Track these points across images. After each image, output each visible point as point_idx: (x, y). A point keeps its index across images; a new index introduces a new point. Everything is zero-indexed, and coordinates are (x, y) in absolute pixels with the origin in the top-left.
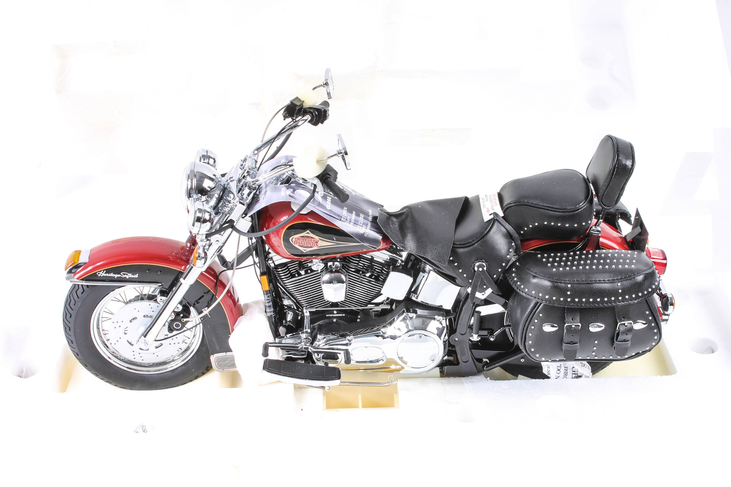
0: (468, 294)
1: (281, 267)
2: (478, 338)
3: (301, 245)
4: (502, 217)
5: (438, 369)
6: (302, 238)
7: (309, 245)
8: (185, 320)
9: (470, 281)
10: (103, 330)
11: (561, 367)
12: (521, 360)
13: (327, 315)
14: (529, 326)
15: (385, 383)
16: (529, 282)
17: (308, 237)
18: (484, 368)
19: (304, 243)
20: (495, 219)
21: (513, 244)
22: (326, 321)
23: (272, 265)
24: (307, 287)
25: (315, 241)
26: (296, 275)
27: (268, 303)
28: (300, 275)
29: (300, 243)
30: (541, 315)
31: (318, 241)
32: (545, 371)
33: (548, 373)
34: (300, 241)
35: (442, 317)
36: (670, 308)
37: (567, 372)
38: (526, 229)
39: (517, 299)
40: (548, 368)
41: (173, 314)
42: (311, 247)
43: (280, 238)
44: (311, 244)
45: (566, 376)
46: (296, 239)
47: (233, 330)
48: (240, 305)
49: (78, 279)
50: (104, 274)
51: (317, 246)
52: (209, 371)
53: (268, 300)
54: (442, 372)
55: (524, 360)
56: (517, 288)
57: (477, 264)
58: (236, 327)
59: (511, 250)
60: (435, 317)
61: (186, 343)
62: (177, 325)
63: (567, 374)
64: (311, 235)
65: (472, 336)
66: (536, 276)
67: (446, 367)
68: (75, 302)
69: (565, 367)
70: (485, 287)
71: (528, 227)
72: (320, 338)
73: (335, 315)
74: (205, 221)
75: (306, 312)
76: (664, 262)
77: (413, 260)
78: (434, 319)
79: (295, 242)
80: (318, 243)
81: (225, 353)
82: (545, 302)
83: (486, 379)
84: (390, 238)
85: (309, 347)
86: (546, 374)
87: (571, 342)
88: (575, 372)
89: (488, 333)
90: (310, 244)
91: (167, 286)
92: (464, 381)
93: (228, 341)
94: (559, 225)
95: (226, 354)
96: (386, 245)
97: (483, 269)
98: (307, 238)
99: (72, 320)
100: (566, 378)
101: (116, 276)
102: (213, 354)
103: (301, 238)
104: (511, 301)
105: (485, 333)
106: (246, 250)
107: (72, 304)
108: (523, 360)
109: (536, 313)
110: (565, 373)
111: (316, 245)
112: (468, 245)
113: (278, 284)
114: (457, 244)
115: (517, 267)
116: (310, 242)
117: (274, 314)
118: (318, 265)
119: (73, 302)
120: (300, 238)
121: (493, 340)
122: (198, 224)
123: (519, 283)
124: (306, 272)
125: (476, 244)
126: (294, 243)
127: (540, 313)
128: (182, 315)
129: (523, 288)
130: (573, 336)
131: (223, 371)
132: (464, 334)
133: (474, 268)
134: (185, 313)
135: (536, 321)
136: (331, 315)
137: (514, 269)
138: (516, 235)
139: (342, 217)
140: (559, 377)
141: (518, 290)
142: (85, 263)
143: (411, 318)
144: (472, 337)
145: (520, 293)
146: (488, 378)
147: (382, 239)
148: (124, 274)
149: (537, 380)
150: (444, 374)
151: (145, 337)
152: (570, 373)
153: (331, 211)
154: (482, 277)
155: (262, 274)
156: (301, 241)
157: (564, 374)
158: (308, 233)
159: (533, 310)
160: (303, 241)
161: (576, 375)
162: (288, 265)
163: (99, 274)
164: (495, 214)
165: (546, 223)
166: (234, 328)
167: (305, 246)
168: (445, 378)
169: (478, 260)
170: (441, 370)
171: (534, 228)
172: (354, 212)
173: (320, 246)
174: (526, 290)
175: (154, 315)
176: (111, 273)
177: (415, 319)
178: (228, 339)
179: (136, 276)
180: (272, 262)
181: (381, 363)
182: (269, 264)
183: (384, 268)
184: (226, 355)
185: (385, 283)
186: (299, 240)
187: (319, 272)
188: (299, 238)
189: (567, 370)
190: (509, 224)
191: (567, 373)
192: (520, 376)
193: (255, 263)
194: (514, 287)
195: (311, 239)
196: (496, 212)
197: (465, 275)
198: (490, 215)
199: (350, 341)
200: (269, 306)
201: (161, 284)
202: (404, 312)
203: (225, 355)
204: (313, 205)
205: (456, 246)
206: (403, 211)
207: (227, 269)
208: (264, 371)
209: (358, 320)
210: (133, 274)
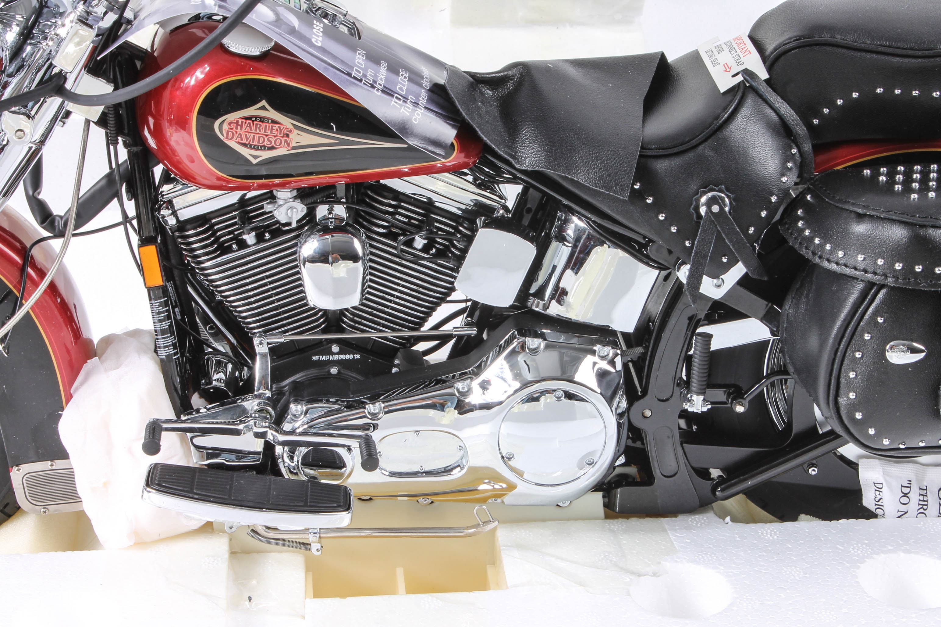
0: (681, 283)
1: (193, 225)
2: (703, 405)
3: (244, 141)
4: (764, 80)
5: (599, 496)
6: (248, 121)
7: (266, 143)
9: (687, 244)
11: (910, 487)
12: (810, 470)
13: (314, 358)
14: (849, 351)
15: (468, 528)
16: (847, 233)
17: (261, 119)
18: (717, 493)
19: (254, 137)
20: (748, 85)
21: (794, 151)
22: (313, 372)
23: (172, 221)
24: (262, 279)
25: (281, 130)
26: (234, 246)
27: (160, 321)
28: (242, 245)
29: (241, 137)
30: (880, 320)
31: (291, 131)
32: (868, 501)
33: (877, 507)
34: (241, 129)
35: (613, 348)
37: (927, 501)
38: (826, 111)
39: (808, 295)
40: (877, 493)
42: (272, 148)
43: (190, 134)
44: (273, 140)
45: (925, 510)
46: (230, 124)
47: (69, 397)
48: (90, 338)
51: (288, 145)
52: (11, 518)
53: (159, 313)
54: (609, 505)
55: (816, 470)
56: (814, 254)
57: (704, 199)
58: (77, 389)
59: (790, 165)
60: (595, 348)
63: (926, 505)
64: (272, 114)
65: (689, 400)
66: (865, 215)
67: (619, 490)
69: (920, 489)
70: (725, 260)
71: (831, 104)
72: (296, 410)
73: (336, 357)
75: (261, 343)
77: (533, 209)
78: (593, 353)
79: (228, 132)
80: (291, 136)
81: (49, 463)
82: (894, 279)
83: (721, 520)
84: (479, 132)
85: (268, 429)
86: (872, 508)
89: (729, 395)
90: (268, 140)
92: (667, 527)
93: (57, 428)
94: (915, 93)
95: (52, 465)
96: (465, 157)
97: (722, 209)
98: (260, 121)
100: (924, 515)
102: (17, 465)
103: (244, 121)
104: (787, 305)
105: (720, 395)
108: (814, 470)
109: (867, 316)
110: (921, 503)
111: (286, 141)
112: (681, 148)
113: (190, 289)
114: (652, 149)
115: (807, 207)
116: (269, 132)
117: (175, 354)
118: (291, 208)
120: (242, 122)
121: (742, 411)
123: (817, 241)
124: (260, 239)
126: (227, 138)
127: (876, 314)
129: (831, 252)
131: (45, 512)
132: (667, 400)
133: (697, 208)
135: (867, 337)
136: (325, 358)
137: (799, 212)
138: (800, 129)
139: (353, 68)
140: (906, 513)
141: (817, 258)
143: (534, 351)
144: (688, 404)
145: (821, 264)
146: (728, 519)
147: (457, 137)
149: (852, 521)
150: (615, 511)
152: (933, 501)
153: (323, 50)
154: (718, 231)
155: (144, 242)
156: (243, 130)
157: (919, 504)
158: (263, 108)
159: (859, 307)
160: (251, 129)
162: (213, 221)
164: (747, 72)
165: (879, 90)
166: (72, 391)
167: (254, 143)
168: (616, 520)
169: (706, 187)
170: (607, 500)
171: (850, 104)
172: (384, 64)
173: (294, 144)
174: (841, 254)
177: (543, 351)
178: (57, 423)
180: (170, 212)
181: (456, 474)
182: (163, 217)
183: (461, 228)
184: (54, 467)
185: (464, 260)
186: (239, 127)
187: (294, 225)
188: (240, 121)
189: (926, 496)
190: (783, 98)
191: (926, 503)
192: (803, 516)
193: (126, 220)
194: (803, 252)
195: (271, 125)
196: (749, 68)
197: (674, 229)
198: (734, 76)
199: (374, 416)
200: (163, 332)
202: (512, 338)
203: (50, 468)
204: (277, 30)
205: (649, 153)
206: (510, 73)
207: (53, 235)
208: (148, 489)
209: (394, 370)
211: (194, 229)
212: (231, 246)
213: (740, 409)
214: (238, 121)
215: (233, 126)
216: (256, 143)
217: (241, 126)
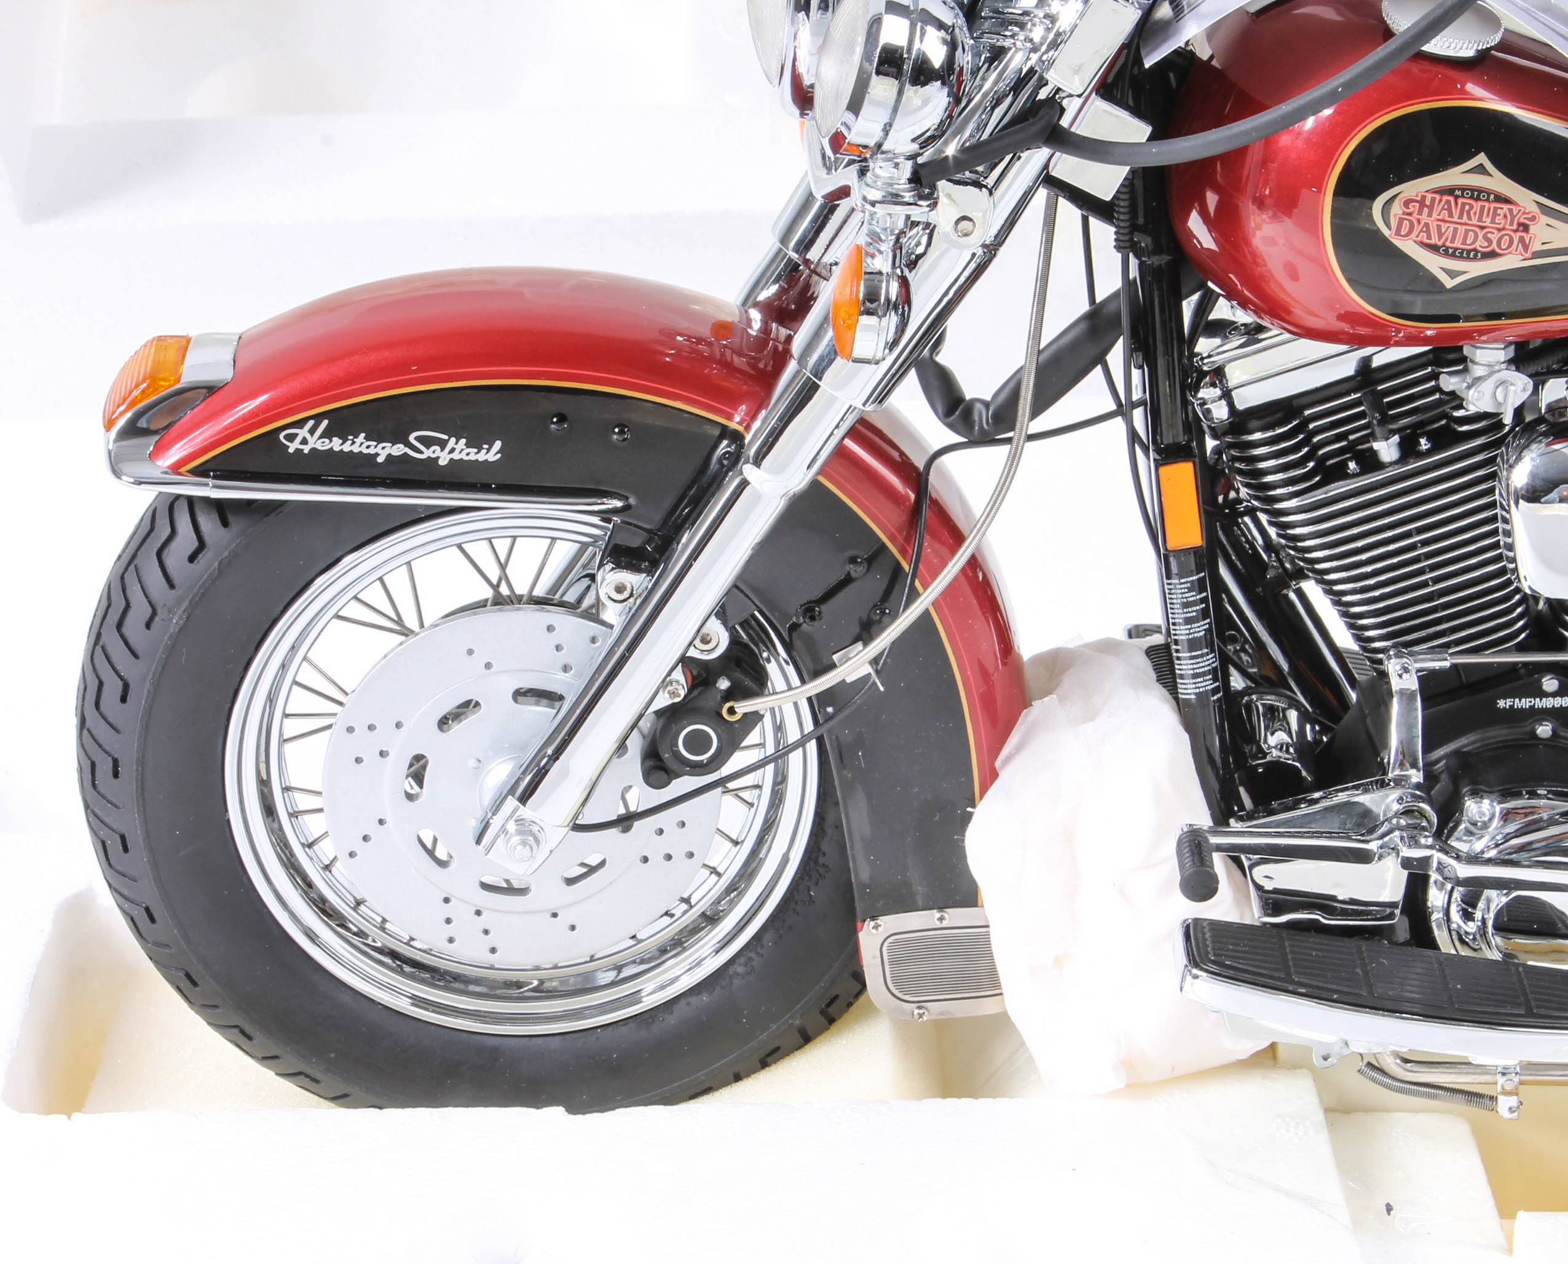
1: (1268, 419)
3: (1435, 240)
6: (1445, 198)
7: (1480, 244)
8: (743, 707)
10: (287, 789)
13: (1501, 704)
17: (1476, 193)
19: (1455, 230)
22: (1498, 733)
23: (1220, 412)
24: (1407, 535)
25: (1513, 217)
26: (1352, 465)
27: (1188, 621)
28: (1370, 462)
29: (1428, 232)
31: (1533, 219)
34: (1430, 215)
41: (678, 675)
42: (1492, 255)
44: (1494, 237)
46: (1407, 203)
47: (991, 776)
49: (176, 468)
50: (317, 443)
51: (1526, 247)
52: (834, 1027)
53: (1186, 605)
58: (1008, 759)
61: (714, 871)
62: (698, 742)
64: (1498, 182)
68: (154, 613)
72: (1482, 814)
73: (1548, 703)
74: (923, 74)
75: (1402, 669)
79: (1401, 221)
80: (1532, 229)
81: (936, 914)
85: (1434, 852)
90: (1485, 238)
91: (653, 518)
93: (963, 841)
95: (941, 919)
98: (1472, 197)
99: (128, 716)
101: (384, 451)
102: (873, 918)
103: (1438, 197)
106: (1083, 326)
107: (134, 625)
111: (1522, 240)
116: (1487, 221)
117: (1215, 691)
118: (1503, 383)
119: (140, 610)
120: (1433, 200)
122: (882, 88)
124: (1408, 450)
126: (1398, 233)
128: (724, 684)
131: (921, 1016)
134: (738, 675)
136: (1524, 703)
142: (211, 389)
148: (428, 442)
151: (524, 799)
155: (1165, 454)
156: (1435, 215)
158: (1480, 169)
160: (1451, 215)
162: (1307, 413)
163: (291, 438)
166: (997, 764)
167: (1456, 245)
173: (1537, 246)
175: (570, 686)
176: (356, 437)
178: (962, 830)
179: (491, 454)
180: (1217, 392)
182: (1204, 403)
184: (945, 924)
186: (1426, 210)
188: (1429, 196)
195: (1493, 205)
200: (1193, 645)
201: (618, 504)
203: (938, 924)
207: (966, 440)
208: (1195, 971)
210: (475, 443)
211: (1263, 429)
212: (1344, 465)
214: (1424, 198)
215: (1414, 207)
216: (1458, 244)
217: (1431, 208)
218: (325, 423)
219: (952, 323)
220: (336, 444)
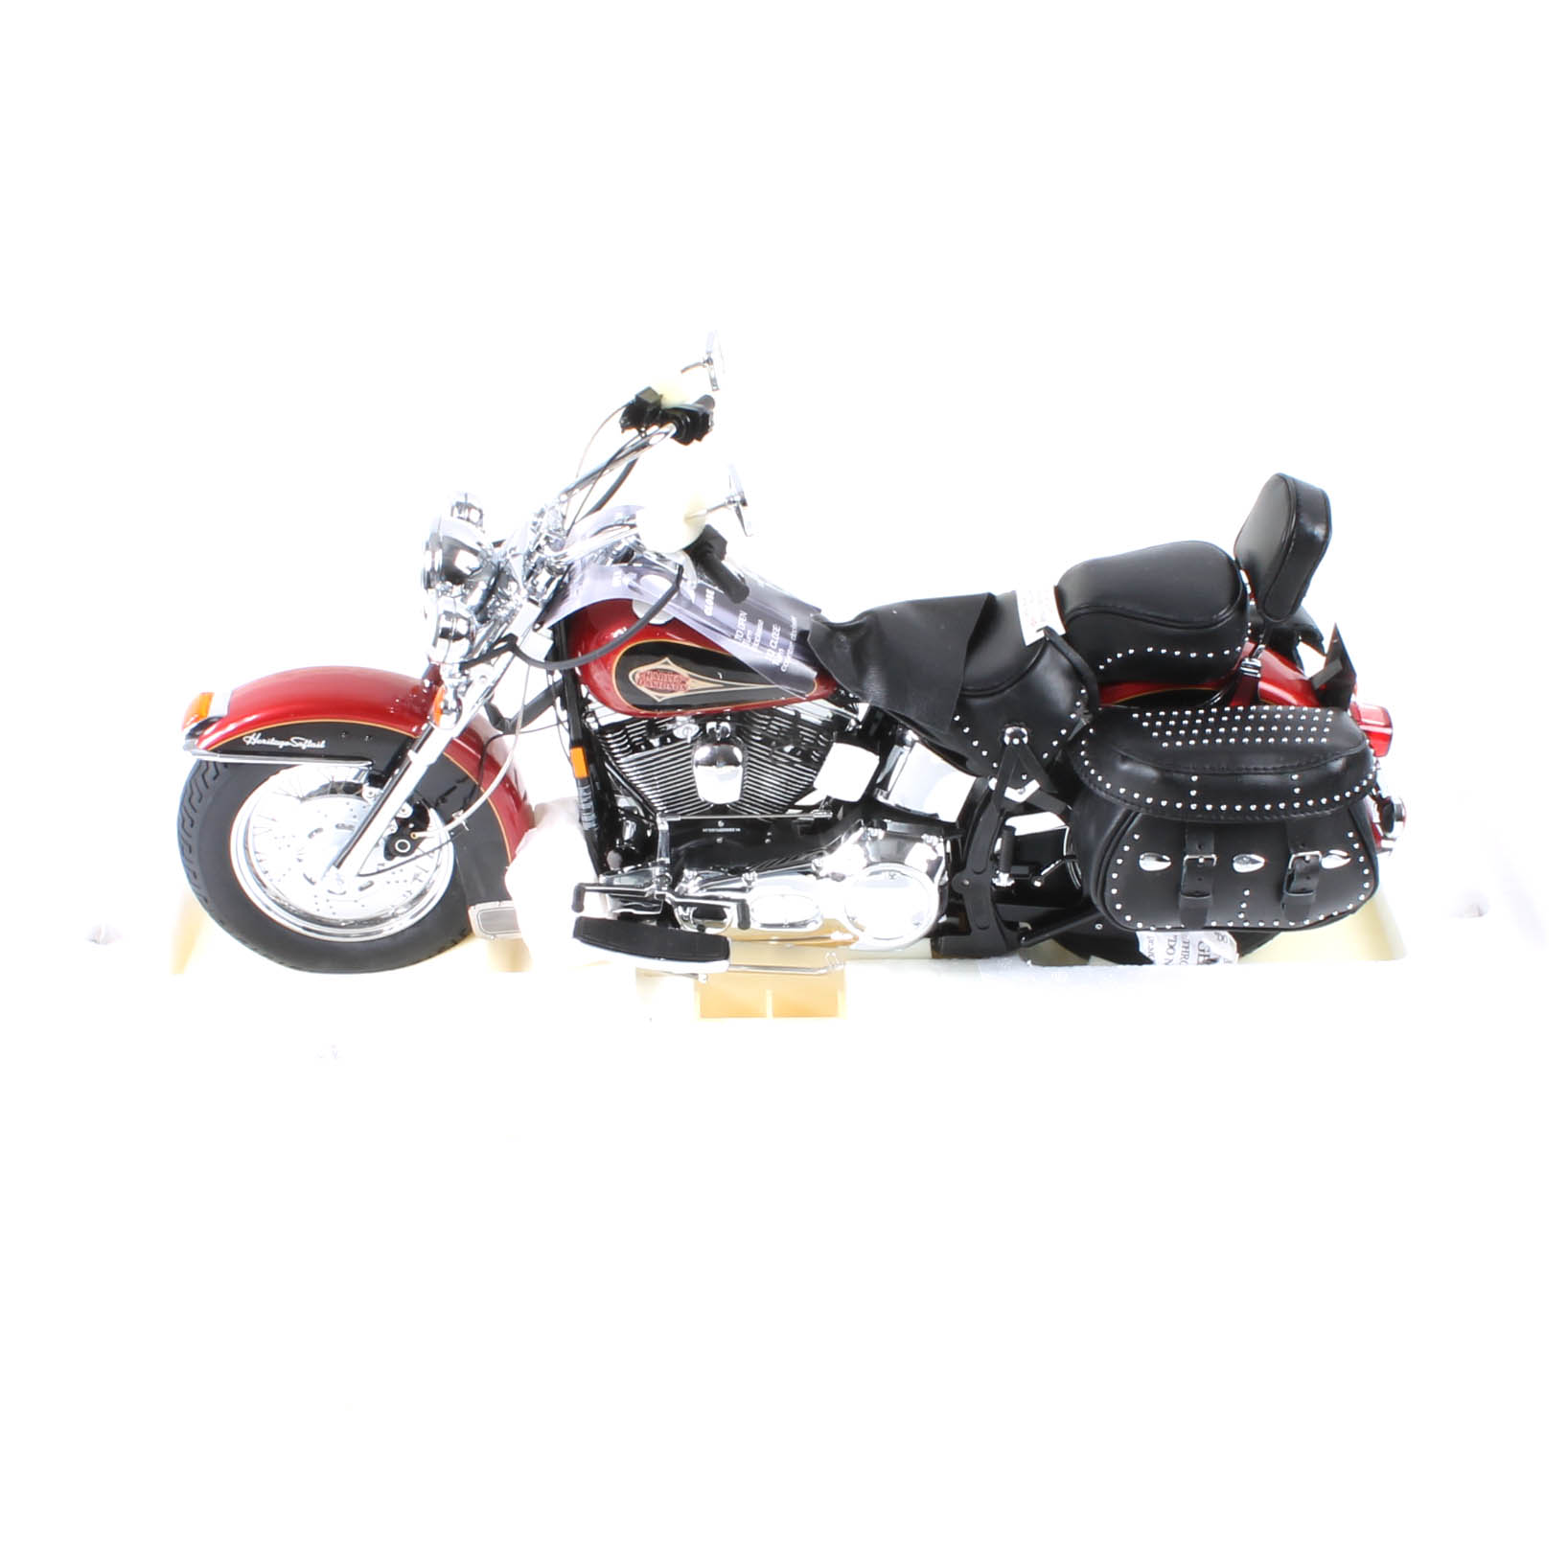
0: (991, 791)
1: (611, 730)
2: (1008, 881)
3: (652, 686)
4: (1061, 636)
5: (927, 942)
6: (654, 672)
7: (668, 688)
8: (418, 835)
9: (995, 765)
10: (256, 853)
11: (1175, 941)
12: (1096, 926)
13: (705, 830)
14: (1113, 858)
15: (820, 969)
16: (1114, 769)
17: (666, 671)
18: (1022, 941)
19: (659, 683)
20: (1048, 639)
21: (1083, 691)
22: (703, 840)
23: (595, 726)
24: (664, 772)
25: (680, 679)
27: (585, 803)
28: (650, 747)
29: (649, 684)
30: (1136, 837)
31: (687, 679)
32: (1144, 949)
33: (1150, 954)
34: (650, 678)
35: (938, 836)
36: (1397, 825)
37: (1188, 952)
38: (1109, 660)
39: (1090, 803)
40: (1150, 944)
41: (394, 823)
42: (672, 692)
43: (610, 672)
44: (673, 685)
45: (1187, 959)
46: (641, 674)
47: (514, 856)
48: (529, 807)
49: (206, 748)
50: (257, 741)
51: (685, 689)
52: (466, 938)
53: (585, 797)
54: (935, 948)
55: (1101, 925)
56: (1090, 781)
57: (1009, 730)
58: (520, 849)
59: (1078, 704)
60: (922, 836)
61: (420, 881)
62: (403, 846)
63: (1188, 955)
64: (673, 667)
65: (997, 876)
66: (1127, 757)
67: (943, 938)
68: (201, 798)
69: (1184, 943)
70: (1024, 777)
71: (1114, 657)
72: (689, 875)
73: (721, 830)
74: (458, 637)
75: (662, 823)
76: (1387, 731)
77: (880, 721)
78: (921, 840)
79: (639, 680)
80: (687, 683)
81: (498, 903)
82: (1145, 809)
83: (1024, 962)
84: (834, 676)
86: (1147, 954)
87: (1197, 892)
88: (1203, 951)
89: (1030, 871)
90: (670, 686)
91: (383, 766)
92: (980, 967)
93: (504, 879)
94: (1177, 653)
96: (826, 688)
97: (1022, 741)
98: (664, 672)
99: (194, 831)
100: (1186, 963)
101: (281, 744)
102: (473, 905)
103: (652, 672)
104: (1076, 805)
105: (1024, 870)
106: (543, 695)
107: (195, 800)
108: (1099, 926)
109: (1127, 833)
110: (1184, 953)
111: (683, 686)
112: (990, 691)
113: (607, 765)
114: (969, 690)
115: (1089, 737)
116: (670, 681)
117: (597, 826)
118: (687, 728)
119: (196, 796)
121: (1039, 886)
122: (443, 642)
123: (1093, 772)
124: (663, 742)
125: (1008, 691)
126: (639, 683)
127: (1133, 832)
128: (411, 826)
129: (1102, 782)
130: (1200, 879)
131: (494, 939)
132: (981, 873)
133: (1002, 739)
134: (418, 822)
135: (1127, 848)
136: (713, 830)
137: (1083, 743)
138: (1089, 674)
139: (736, 631)
140: (1171, 961)
141: (1092, 785)
142: (220, 718)
143: (874, 839)
144: (997, 879)
145: (1094, 791)
146: (1029, 962)
147: (817, 677)
148: (297, 741)
149: (1128, 967)
150: (940, 953)
151: (338, 866)
152: (1193, 953)
153: (713, 619)
154: (1018, 758)
155: (574, 744)
157: (1182, 954)
158: (666, 663)
159: (1122, 826)
160: (657, 678)
161: (1206, 958)
162: (627, 727)
163: (248, 739)
164: (1048, 630)
165: (1150, 649)
166: (516, 851)
168: (941, 960)
169: (1011, 722)
170: (934, 943)
171: (1128, 657)
172: (761, 623)
173: (689, 688)
174: (1108, 786)
175: (357, 823)
176: (271, 739)
177: (883, 840)
178: (504, 875)
179: (321, 745)
180: (593, 719)
181: (812, 927)
182: (588, 723)
183: (821, 736)
184: (500, 906)
185: (822, 765)
186: (648, 677)
187: (689, 741)
188: (649, 672)
189: (1189, 948)
190: (1076, 650)
192: (1093, 958)
193: (559, 722)
194: (1083, 778)
195: (672, 675)
196: (1050, 625)
197: (985, 753)
198: (1039, 631)
199: (749, 882)
200: (588, 811)
201: (370, 763)
202: (859, 825)
203: (498, 907)
204: (678, 607)
205: (966, 693)
206: (861, 621)
207: (503, 733)
208: (575, 939)
209: (767, 841)
210: (315, 741)
211: (612, 733)
212: (640, 746)
213: (1038, 884)
214: (647, 672)
215: (643, 676)
216: (660, 688)
217: (649, 675)
218: (260, 734)
219: (496, 690)
220: (264, 742)
